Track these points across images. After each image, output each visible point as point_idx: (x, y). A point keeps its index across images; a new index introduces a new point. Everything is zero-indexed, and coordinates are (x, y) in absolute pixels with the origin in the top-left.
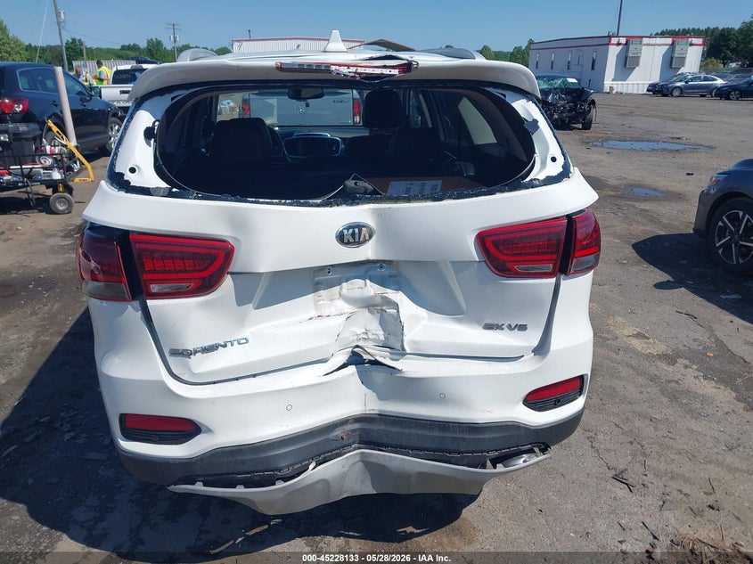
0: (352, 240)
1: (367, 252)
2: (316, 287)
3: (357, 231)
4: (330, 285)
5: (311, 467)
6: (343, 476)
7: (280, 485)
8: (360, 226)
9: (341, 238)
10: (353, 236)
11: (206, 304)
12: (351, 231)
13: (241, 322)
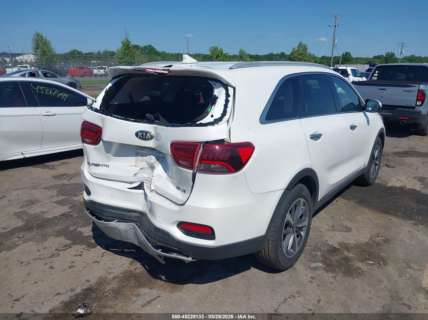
0: (142, 137)
1: (150, 144)
2: (137, 155)
3: (144, 134)
4: (143, 155)
5: (115, 221)
6: (126, 231)
7: (103, 222)
8: (146, 133)
9: (137, 134)
10: (142, 135)
11: (95, 148)
12: (142, 133)
13: (109, 159)
